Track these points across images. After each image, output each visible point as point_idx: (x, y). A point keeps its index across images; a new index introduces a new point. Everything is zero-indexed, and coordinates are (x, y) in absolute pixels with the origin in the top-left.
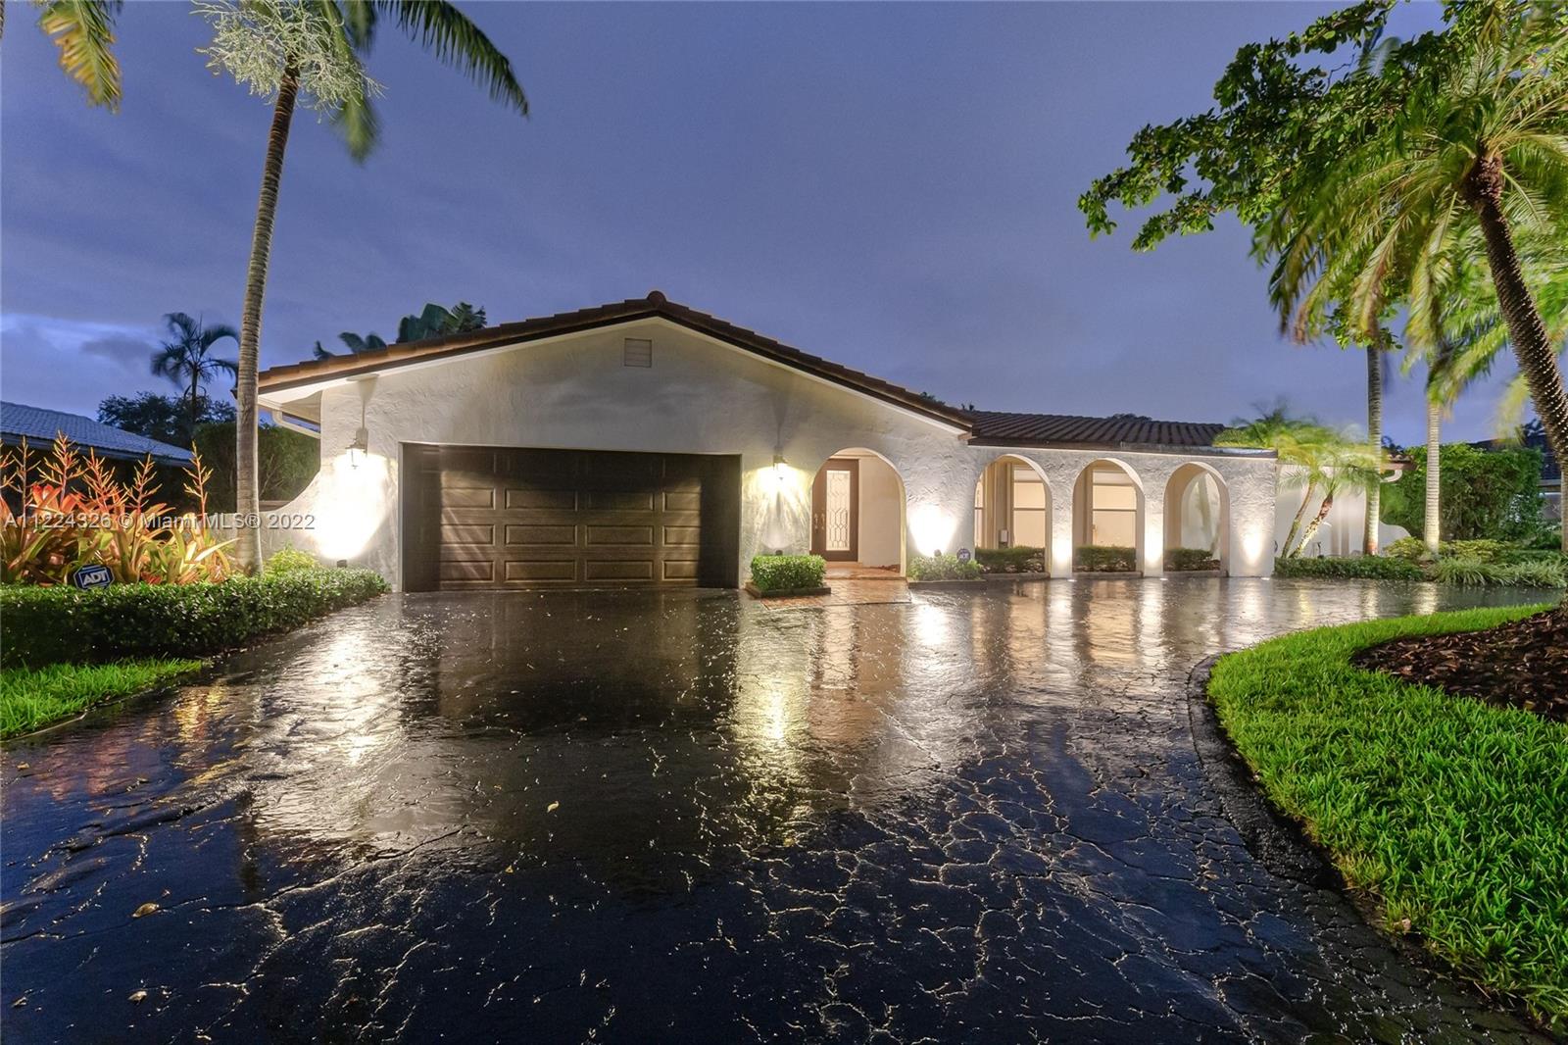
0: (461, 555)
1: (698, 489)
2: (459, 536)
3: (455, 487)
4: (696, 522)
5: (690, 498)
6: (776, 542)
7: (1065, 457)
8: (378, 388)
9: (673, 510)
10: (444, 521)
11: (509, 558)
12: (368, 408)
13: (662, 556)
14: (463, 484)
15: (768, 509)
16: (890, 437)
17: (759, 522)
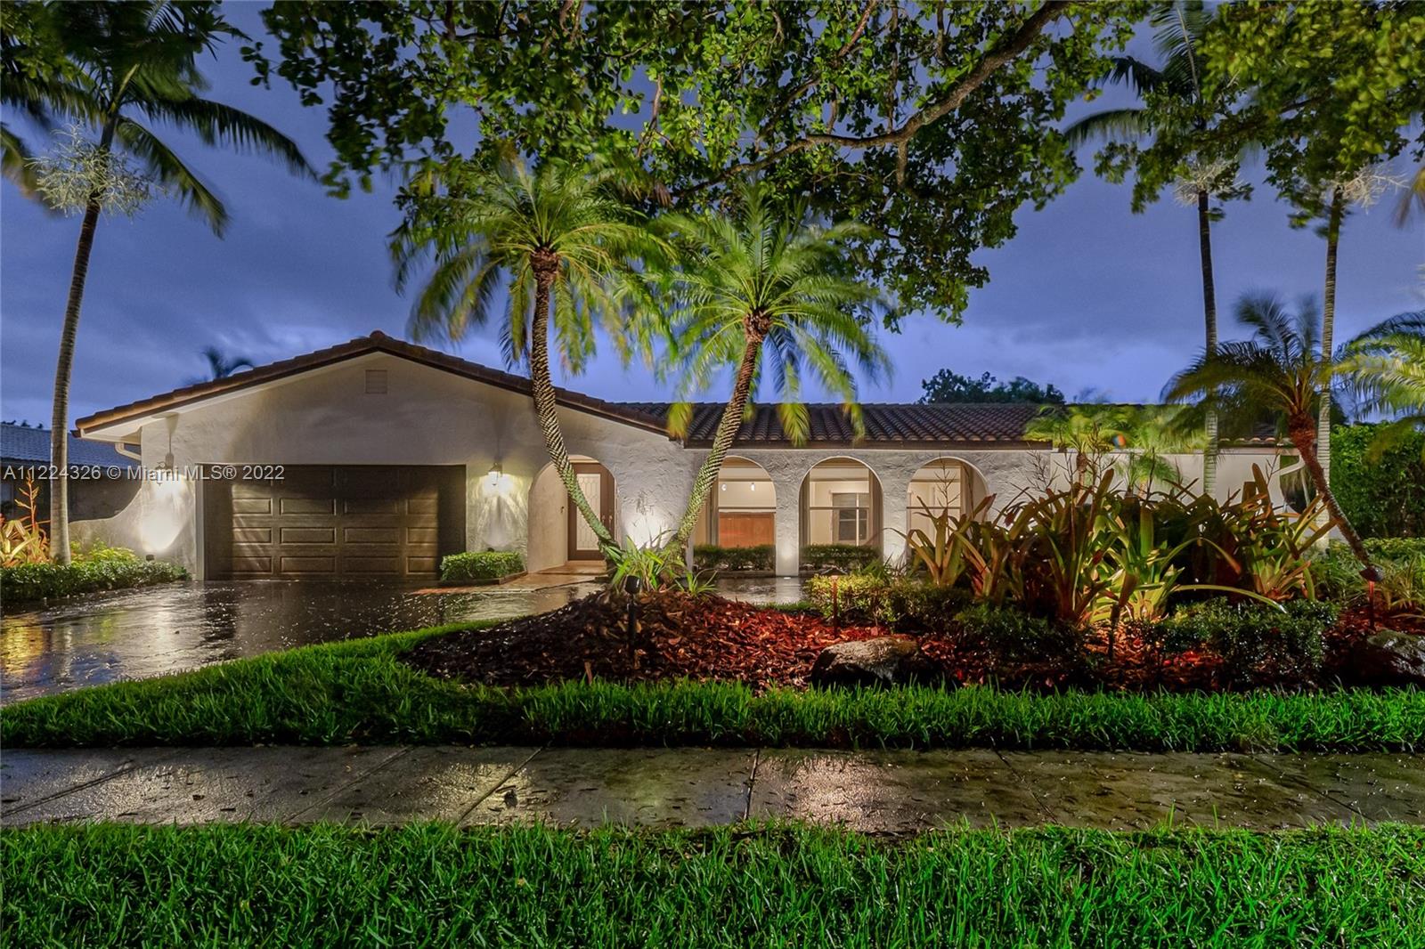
0: (248, 553)
1: (435, 496)
2: (246, 536)
3: (242, 497)
4: (434, 524)
5: (429, 503)
6: (498, 541)
7: (789, 457)
8: (180, 422)
9: (415, 513)
10: (235, 525)
11: (283, 554)
12: (173, 438)
13: (405, 554)
14: (248, 495)
15: (490, 511)
16: (604, 444)
17: (481, 523)
